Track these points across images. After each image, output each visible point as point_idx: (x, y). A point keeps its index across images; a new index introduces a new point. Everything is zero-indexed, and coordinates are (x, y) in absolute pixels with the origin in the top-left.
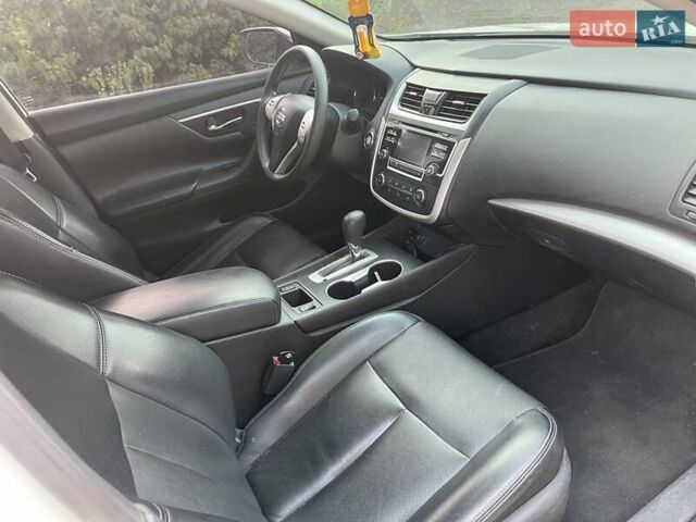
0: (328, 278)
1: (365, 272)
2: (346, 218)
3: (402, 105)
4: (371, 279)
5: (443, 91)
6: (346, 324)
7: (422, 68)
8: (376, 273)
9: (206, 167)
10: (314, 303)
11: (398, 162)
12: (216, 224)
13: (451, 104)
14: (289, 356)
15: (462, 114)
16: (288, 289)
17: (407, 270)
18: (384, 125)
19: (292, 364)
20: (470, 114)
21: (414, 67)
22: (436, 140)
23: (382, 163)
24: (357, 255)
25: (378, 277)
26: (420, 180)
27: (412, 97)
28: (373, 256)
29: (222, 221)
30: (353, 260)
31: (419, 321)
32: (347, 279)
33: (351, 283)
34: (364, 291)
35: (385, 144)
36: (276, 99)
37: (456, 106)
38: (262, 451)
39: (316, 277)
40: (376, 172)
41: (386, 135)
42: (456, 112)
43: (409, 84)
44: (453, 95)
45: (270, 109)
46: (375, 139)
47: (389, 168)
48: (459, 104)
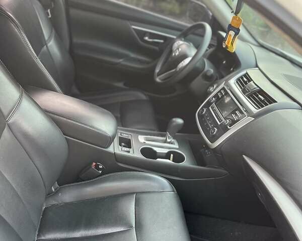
0: (147, 142)
1: (166, 151)
2: (174, 119)
3: (237, 82)
4: (167, 156)
5: (258, 87)
6: (139, 170)
7: (260, 69)
8: (172, 155)
9: (132, 55)
10: (131, 150)
11: (216, 108)
12: (121, 85)
13: (257, 96)
14: (101, 167)
15: (259, 104)
16: (125, 136)
17: (187, 163)
18: (222, 86)
19: (101, 172)
20: (263, 106)
21: (257, 66)
22: (238, 109)
23: (209, 103)
24: (168, 140)
25: (171, 158)
26: (219, 123)
27: (243, 80)
28: (176, 146)
29: (125, 84)
30: (165, 142)
31: (174, 191)
32: (155, 149)
33: (155, 152)
34: (158, 159)
35: (216, 96)
36: (181, 42)
37: (259, 98)
38: (60, 202)
39: (141, 138)
40: (204, 107)
41: (220, 91)
42: (257, 101)
43: (247, 73)
44: (261, 92)
45: (176, 45)
46: (215, 90)
47: (210, 108)
48: (262, 98)
